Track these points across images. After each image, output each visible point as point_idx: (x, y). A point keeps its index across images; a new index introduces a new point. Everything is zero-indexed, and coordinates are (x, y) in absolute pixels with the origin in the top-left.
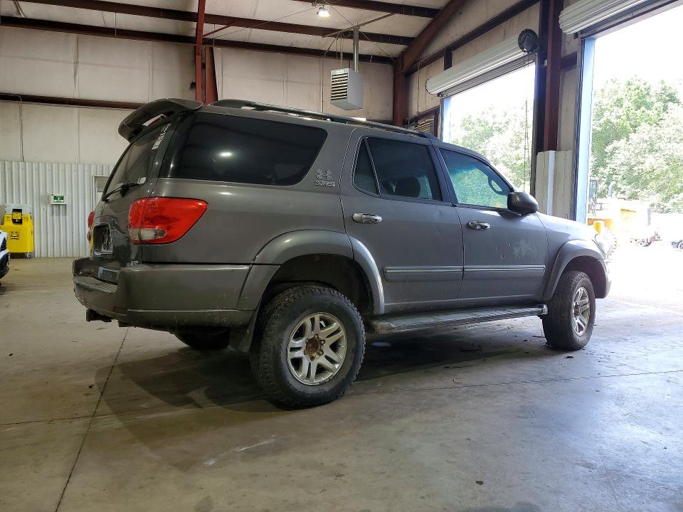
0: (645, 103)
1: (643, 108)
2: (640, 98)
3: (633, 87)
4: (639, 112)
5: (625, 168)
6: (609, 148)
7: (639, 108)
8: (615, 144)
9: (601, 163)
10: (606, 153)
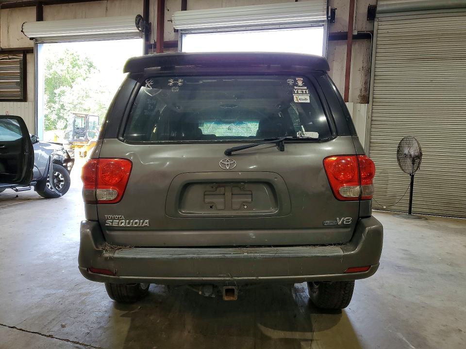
0: (76, 64)
1: (77, 68)
2: (74, 61)
3: (70, 53)
4: (75, 70)
5: (71, 106)
6: (57, 91)
7: (74, 67)
8: (62, 88)
9: (51, 101)
10: (55, 94)
